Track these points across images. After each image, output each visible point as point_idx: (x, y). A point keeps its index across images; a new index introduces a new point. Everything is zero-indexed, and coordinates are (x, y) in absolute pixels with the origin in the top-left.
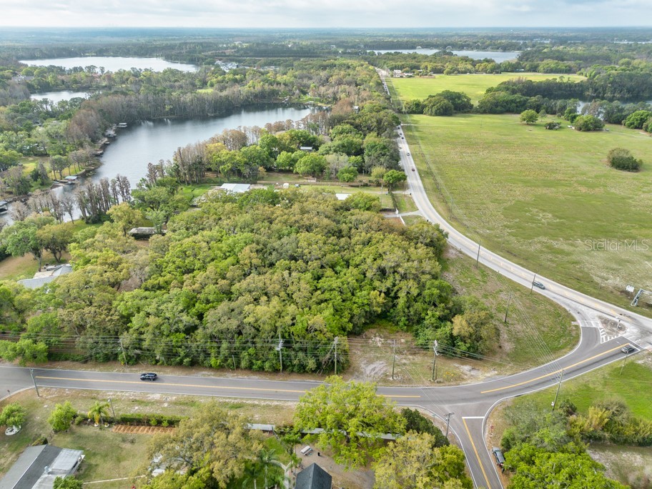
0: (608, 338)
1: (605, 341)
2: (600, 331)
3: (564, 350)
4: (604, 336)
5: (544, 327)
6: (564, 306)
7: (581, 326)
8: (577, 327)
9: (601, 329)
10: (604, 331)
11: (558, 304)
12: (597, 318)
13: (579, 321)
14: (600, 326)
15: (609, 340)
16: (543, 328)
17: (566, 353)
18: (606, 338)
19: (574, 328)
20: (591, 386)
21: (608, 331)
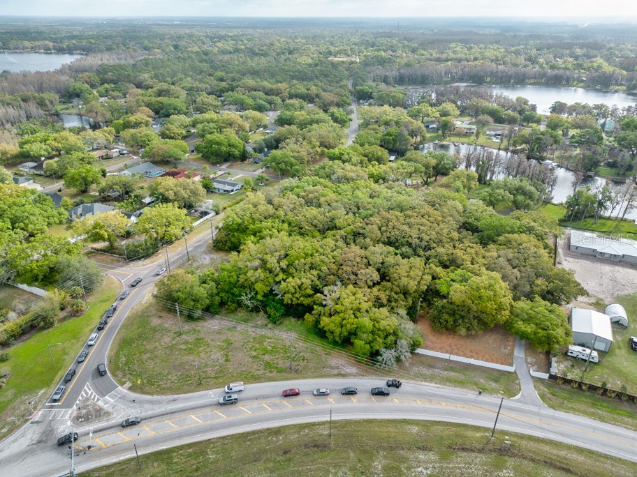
0: (85, 395)
1: (86, 387)
2: (97, 396)
3: (115, 351)
4: (90, 393)
5: (149, 358)
6: (155, 397)
7: (120, 387)
8: (122, 384)
9: (98, 400)
10: (94, 399)
11: (162, 394)
12: (110, 410)
13: (126, 391)
14: (100, 403)
15: (83, 392)
16: (148, 355)
17: (111, 350)
18: (87, 393)
19: (124, 380)
20: (74, 341)
21: (90, 403)
